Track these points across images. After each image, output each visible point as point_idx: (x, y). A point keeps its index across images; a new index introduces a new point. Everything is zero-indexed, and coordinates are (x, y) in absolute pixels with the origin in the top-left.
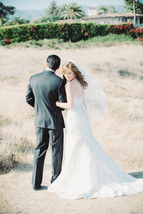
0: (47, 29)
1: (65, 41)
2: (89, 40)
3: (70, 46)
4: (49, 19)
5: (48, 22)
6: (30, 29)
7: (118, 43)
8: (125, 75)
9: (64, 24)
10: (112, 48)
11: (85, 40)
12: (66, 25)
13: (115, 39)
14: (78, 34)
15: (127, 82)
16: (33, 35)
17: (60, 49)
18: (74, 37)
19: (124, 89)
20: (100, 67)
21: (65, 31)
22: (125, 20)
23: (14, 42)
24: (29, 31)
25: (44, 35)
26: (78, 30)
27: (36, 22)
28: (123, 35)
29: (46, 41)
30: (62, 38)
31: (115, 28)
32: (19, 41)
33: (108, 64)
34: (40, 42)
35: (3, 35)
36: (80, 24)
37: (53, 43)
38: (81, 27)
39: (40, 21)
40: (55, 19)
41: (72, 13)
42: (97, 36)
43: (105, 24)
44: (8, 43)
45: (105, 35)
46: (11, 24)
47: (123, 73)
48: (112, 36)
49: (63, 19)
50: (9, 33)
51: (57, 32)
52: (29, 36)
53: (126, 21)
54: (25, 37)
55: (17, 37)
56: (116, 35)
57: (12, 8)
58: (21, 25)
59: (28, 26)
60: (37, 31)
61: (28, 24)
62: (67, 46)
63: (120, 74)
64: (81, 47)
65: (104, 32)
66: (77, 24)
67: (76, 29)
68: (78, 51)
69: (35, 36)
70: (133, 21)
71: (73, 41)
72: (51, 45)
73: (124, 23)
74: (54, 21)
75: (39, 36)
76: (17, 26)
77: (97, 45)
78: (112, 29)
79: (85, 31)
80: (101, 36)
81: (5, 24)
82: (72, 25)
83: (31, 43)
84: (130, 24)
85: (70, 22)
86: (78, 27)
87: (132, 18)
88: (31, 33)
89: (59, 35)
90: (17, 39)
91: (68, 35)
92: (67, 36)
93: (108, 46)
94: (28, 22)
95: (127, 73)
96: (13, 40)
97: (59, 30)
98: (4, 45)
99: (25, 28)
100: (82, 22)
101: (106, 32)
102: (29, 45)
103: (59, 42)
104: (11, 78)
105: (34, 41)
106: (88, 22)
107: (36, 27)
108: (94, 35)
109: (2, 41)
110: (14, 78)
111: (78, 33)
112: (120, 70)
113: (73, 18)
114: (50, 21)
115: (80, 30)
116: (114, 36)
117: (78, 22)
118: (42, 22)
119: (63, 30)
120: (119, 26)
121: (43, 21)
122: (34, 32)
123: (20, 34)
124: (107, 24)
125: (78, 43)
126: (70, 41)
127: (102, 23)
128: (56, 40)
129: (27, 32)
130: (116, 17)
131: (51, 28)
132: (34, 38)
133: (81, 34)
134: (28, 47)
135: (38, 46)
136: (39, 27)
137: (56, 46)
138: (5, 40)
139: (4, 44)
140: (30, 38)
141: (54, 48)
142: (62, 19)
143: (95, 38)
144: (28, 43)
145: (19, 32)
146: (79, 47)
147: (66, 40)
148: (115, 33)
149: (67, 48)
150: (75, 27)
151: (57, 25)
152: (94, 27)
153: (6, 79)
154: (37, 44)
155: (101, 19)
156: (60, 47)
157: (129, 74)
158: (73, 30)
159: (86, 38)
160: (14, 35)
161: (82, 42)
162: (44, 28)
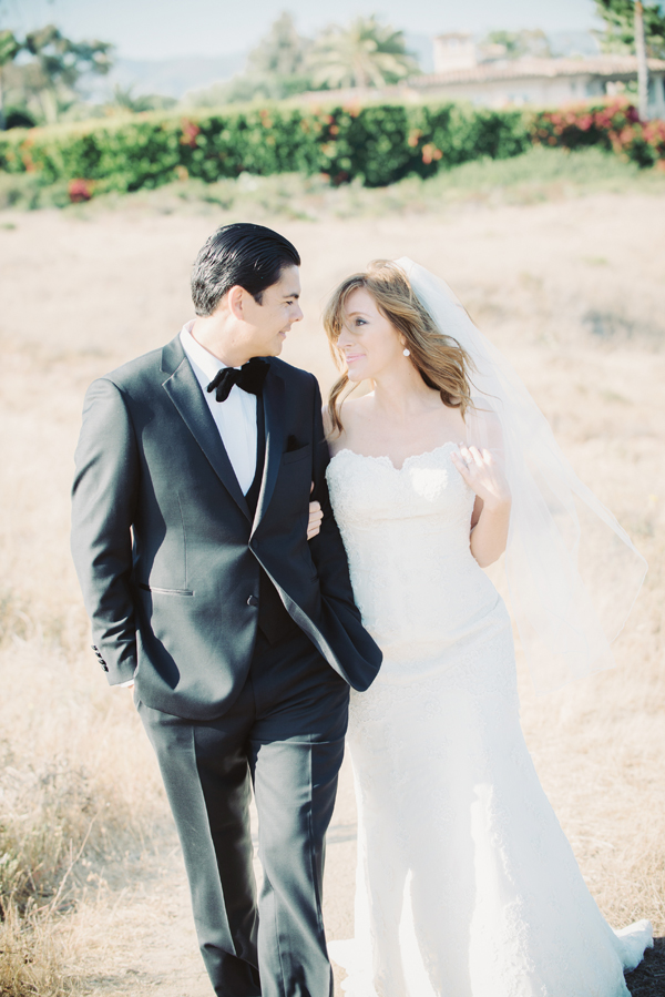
0: (258, 132)
1: (336, 184)
2: (443, 179)
3: (358, 206)
4: (262, 88)
5: (259, 102)
6: (179, 134)
7: (570, 189)
8: (613, 331)
9: (329, 110)
10: (547, 213)
11: (424, 178)
12: (338, 113)
13: (557, 172)
14: (391, 153)
15: (626, 366)
16: (195, 161)
17: (314, 220)
18: (373, 166)
19: (614, 398)
21: (335, 138)
22: (597, 86)
23: (107, 191)
24: (173, 143)
25: (240, 158)
26: (392, 133)
27: (205, 104)
28: (593, 154)
29: (247, 182)
30: (323, 171)
31: (556, 125)
32: (132, 188)
33: (533, 282)
34: (221, 189)
35: (59, 162)
36: (400, 110)
37: (283, 194)
38: (403, 120)
39: (222, 99)
40: (289, 90)
41: (365, 66)
42: (474, 159)
43: (509, 109)
44: (81, 197)
45: (514, 153)
46: (98, 113)
47: (605, 324)
48: (541, 157)
49: (329, 90)
50: (86, 154)
51: (297, 146)
52: (171, 168)
53: (604, 88)
54: (155, 168)
55: (121, 169)
56: (561, 151)
57: (102, 48)
58: (140, 118)
59: (167, 121)
60: (211, 142)
61: (170, 113)
62: (343, 207)
63: (589, 326)
64: (408, 211)
65: (509, 140)
66: (387, 109)
67: (383, 132)
68: (392, 226)
69: (200, 164)
70: (635, 91)
71: (369, 184)
72: (274, 201)
73: (596, 101)
74: (285, 97)
75: (220, 166)
76: (119, 120)
77: (480, 199)
78: (543, 128)
79: (423, 140)
80: (493, 157)
81: (71, 114)
82: (363, 114)
83: (183, 197)
84: (624, 104)
85: (357, 100)
86: (392, 121)
87: (628, 78)
88: (185, 153)
89: (309, 159)
90: (123, 179)
91: (350, 157)
92: (346, 164)
93: (527, 202)
94: (170, 103)
95: (622, 322)
96: (103, 184)
97: (311, 138)
98: (61, 207)
99: (158, 130)
100: (411, 100)
101: (518, 142)
102: (173, 202)
103: (310, 190)
105: (197, 187)
106: (435, 101)
107: (207, 125)
108: (458, 157)
109: (57, 188)
111: (394, 145)
112: (590, 311)
113: (370, 84)
114: (268, 96)
115: (400, 134)
116: (553, 156)
117: (393, 102)
118: (231, 101)
119: (326, 136)
120: (574, 114)
121: (240, 96)
122: (196, 147)
123: (136, 155)
124: (517, 104)
125: (396, 191)
126: (358, 181)
127: (497, 102)
128: (292, 181)
129: (163, 148)
130: (560, 76)
131: (274, 127)
132: (199, 174)
133: (405, 152)
134: (168, 212)
136: (217, 126)
137: (296, 205)
138: (68, 184)
139: (64, 200)
140: (182, 171)
142: (325, 87)
143: (469, 169)
144: (166, 194)
145: (129, 148)
146: (398, 208)
147: (338, 176)
148: (556, 145)
149: (343, 216)
150: (379, 123)
151: (296, 112)
152: (463, 119)
154: (210, 200)
155: (493, 85)
156: (311, 212)
157: (630, 327)
158: (371, 137)
159: (427, 171)
160: (107, 162)
161: (410, 185)
162: (243, 126)
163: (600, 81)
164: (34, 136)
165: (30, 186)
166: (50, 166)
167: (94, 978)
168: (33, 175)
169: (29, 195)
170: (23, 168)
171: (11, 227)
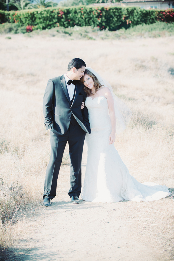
0: (80, 14)
1: (101, 30)
2: (131, 29)
3: (107, 36)
4: (81, 1)
5: (80, 5)
6: (58, 13)
7: (167, 34)
9: (100, 8)
10: (160, 40)
11: (126, 29)
12: (103, 9)
13: (163, 29)
14: (117, 21)
16: (62, 21)
17: (94, 40)
18: (112, 25)
20: (144, 64)
21: (101, 17)
23: (37, 29)
24: (56, 16)
25: (74, 21)
26: (118, 16)
27: (65, 5)
29: (76, 28)
30: (98, 25)
31: (164, 15)
32: (44, 28)
33: (155, 59)
34: (70, 29)
35: (24, 20)
36: (120, 9)
37: (86, 32)
38: (121, 12)
39: (70, 4)
40: (89, 2)
42: (141, 24)
43: (151, 10)
44: (29, 30)
45: (152, 23)
46: (35, 7)
48: (159, 25)
49: (100, 3)
50: (32, 18)
51: (91, 18)
52: (56, 23)
54: (51, 23)
55: (41, 23)
56: (165, 23)
58: (47, 9)
59: (55, 10)
60: (66, 17)
61: (55, 8)
62: (103, 36)
63: (170, 72)
64: (121, 38)
65: (150, 19)
66: (116, 9)
67: (115, 15)
68: (116, 42)
69: (63, 22)
71: (111, 30)
72: (83, 34)
74: (88, 4)
75: (69, 23)
76: (41, 9)
77: (141, 35)
78: (160, 16)
79: (126, 18)
80: (146, 24)
81: (28, 7)
82: (110, 9)
83: (58, 31)
85: (108, 6)
86: (118, 12)
88: (59, 19)
89: (94, 23)
90: (41, 26)
91: (105, 22)
92: (104, 24)
93: (155, 37)
94: (55, 5)
96: (36, 27)
97: (95, 16)
98: (24, 33)
99: (52, 12)
100: (124, 6)
101: (153, 19)
102: (55, 33)
103: (93, 31)
104: (28, 74)
105: (62, 29)
106: (131, 7)
107: (66, 11)
108: (137, 23)
109: (23, 28)
110: (32, 75)
111: (118, 19)
112: (170, 68)
113: (112, 2)
114: (83, 4)
115: (120, 16)
116: (163, 24)
117: (118, 7)
118: (72, 5)
119: (99, 16)
120: (169, 12)
121: (74, 4)
122: (62, 18)
123: (46, 19)
124: (154, 9)
125: (118, 32)
126: (107, 29)
127: (147, 8)
128: (89, 28)
129: (54, 17)
131: (84, 13)
132: (64, 25)
133: (121, 21)
134: (54, 36)
135: (67, 35)
136: (68, 12)
137: (90, 35)
138: (26, 27)
139: (25, 31)
140: (58, 24)
141: (86, 38)
142: (98, 2)
143: (139, 26)
144: (53, 30)
145: (44, 17)
146: (118, 37)
147: (102, 27)
148: (163, 21)
149: (102, 39)
150: (114, 12)
151: (91, 9)
152: (137, 12)
154: (66, 33)
155: (146, 3)
156: (94, 37)
158: (111, 16)
159: (127, 27)
160: (38, 21)
161: (122, 31)
162: (76, 12)
164: (17, 13)
165: (15, 27)
166: (21, 21)
167: (21, 240)
168: (16, 24)
169: (15, 29)
170: (14, 22)
171: (10, 38)
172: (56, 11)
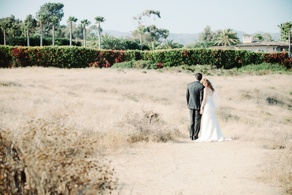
0: (201, 54)
1: (218, 68)
2: (243, 68)
3: (223, 73)
4: (202, 44)
5: (202, 48)
6: (183, 54)
7: (271, 72)
8: (273, 102)
9: (217, 50)
10: (264, 77)
11: (238, 68)
12: (220, 51)
13: (268, 68)
14: (231, 61)
15: (274, 109)
16: (186, 60)
18: (227, 64)
19: (269, 114)
20: (249, 94)
21: (219, 57)
22: (280, 49)
23: (166, 66)
24: (182, 56)
25: (196, 60)
26: (232, 57)
27: (189, 47)
28: (277, 65)
29: (198, 66)
30: (215, 64)
31: (269, 57)
32: (171, 66)
33: (257, 91)
34: (192, 67)
35: (155, 58)
36: (234, 51)
37: (206, 69)
38: (234, 54)
39: (193, 46)
40: (209, 45)
41: (226, 40)
42: (250, 64)
43: (259, 52)
44: (160, 67)
45: (259, 63)
46: (164, 48)
47: (271, 101)
48: (265, 65)
50: (161, 57)
51: (210, 58)
52: (181, 61)
53: (282, 50)
54: (177, 61)
55: (169, 61)
56: (270, 64)
57: (165, 31)
58: (174, 49)
60: (190, 57)
61: (181, 49)
62: (219, 73)
63: (268, 101)
64: (234, 75)
65: (258, 60)
66: (231, 51)
67: (230, 56)
68: (230, 78)
69: (187, 61)
70: (288, 51)
71: (225, 68)
72: (204, 71)
73: (279, 52)
74: (207, 47)
75: (191, 62)
76: (170, 49)
77: (250, 73)
78: (266, 58)
79: (238, 59)
80: (254, 64)
81: (157, 47)
82: (225, 51)
83: (183, 68)
84: (285, 53)
85: (224, 48)
86: (232, 54)
87: (287, 47)
88: (184, 58)
89: (212, 62)
90: (169, 63)
91: (221, 62)
92: (220, 63)
93: (261, 74)
94: (181, 46)
95: (275, 101)
96: (165, 64)
97: (213, 56)
98: (156, 69)
99: (178, 52)
100: (237, 49)
101: (260, 60)
102: (181, 69)
103: (212, 69)
104: (162, 99)
105: (187, 66)
106: (242, 49)
107: (189, 52)
108: (247, 63)
109: (154, 64)
110: (165, 99)
111: (232, 60)
112: (268, 98)
113: (227, 45)
114: (204, 47)
115: (234, 57)
116: (268, 65)
117: (233, 49)
118: (195, 47)
119: (216, 57)
120: (273, 55)
121: (197, 46)
122: (187, 57)
123: (173, 58)
124: (261, 52)
125: (231, 70)
126: (223, 67)
127: (256, 51)
128: (209, 67)
129: (180, 57)
130: (271, 46)
131: (205, 54)
132: (187, 63)
133: (234, 61)
134: (180, 72)
135: (191, 71)
136: (192, 52)
137: (209, 72)
138: (156, 64)
139: (156, 67)
140: (183, 62)
141: (206, 74)
142: (216, 45)
143: (249, 66)
144: (180, 68)
145: (171, 56)
146: (232, 74)
147: (219, 66)
148: (269, 62)
149: (219, 75)
150: (229, 54)
151: (210, 50)
152: (248, 55)
153: (157, 100)
154: (189, 69)
155: (255, 47)
156: (212, 74)
157: (277, 102)
158: (227, 57)
159: (239, 66)
160: (166, 59)
161: (235, 69)
162: (197, 53)
163: (281, 48)
164: (150, 52)
165: (148, 64)
166: (153, 59)
168: (148, 61)
169: (148, 65)
170: (147, 59)
171: (146, 72)
172: (181, 52)
